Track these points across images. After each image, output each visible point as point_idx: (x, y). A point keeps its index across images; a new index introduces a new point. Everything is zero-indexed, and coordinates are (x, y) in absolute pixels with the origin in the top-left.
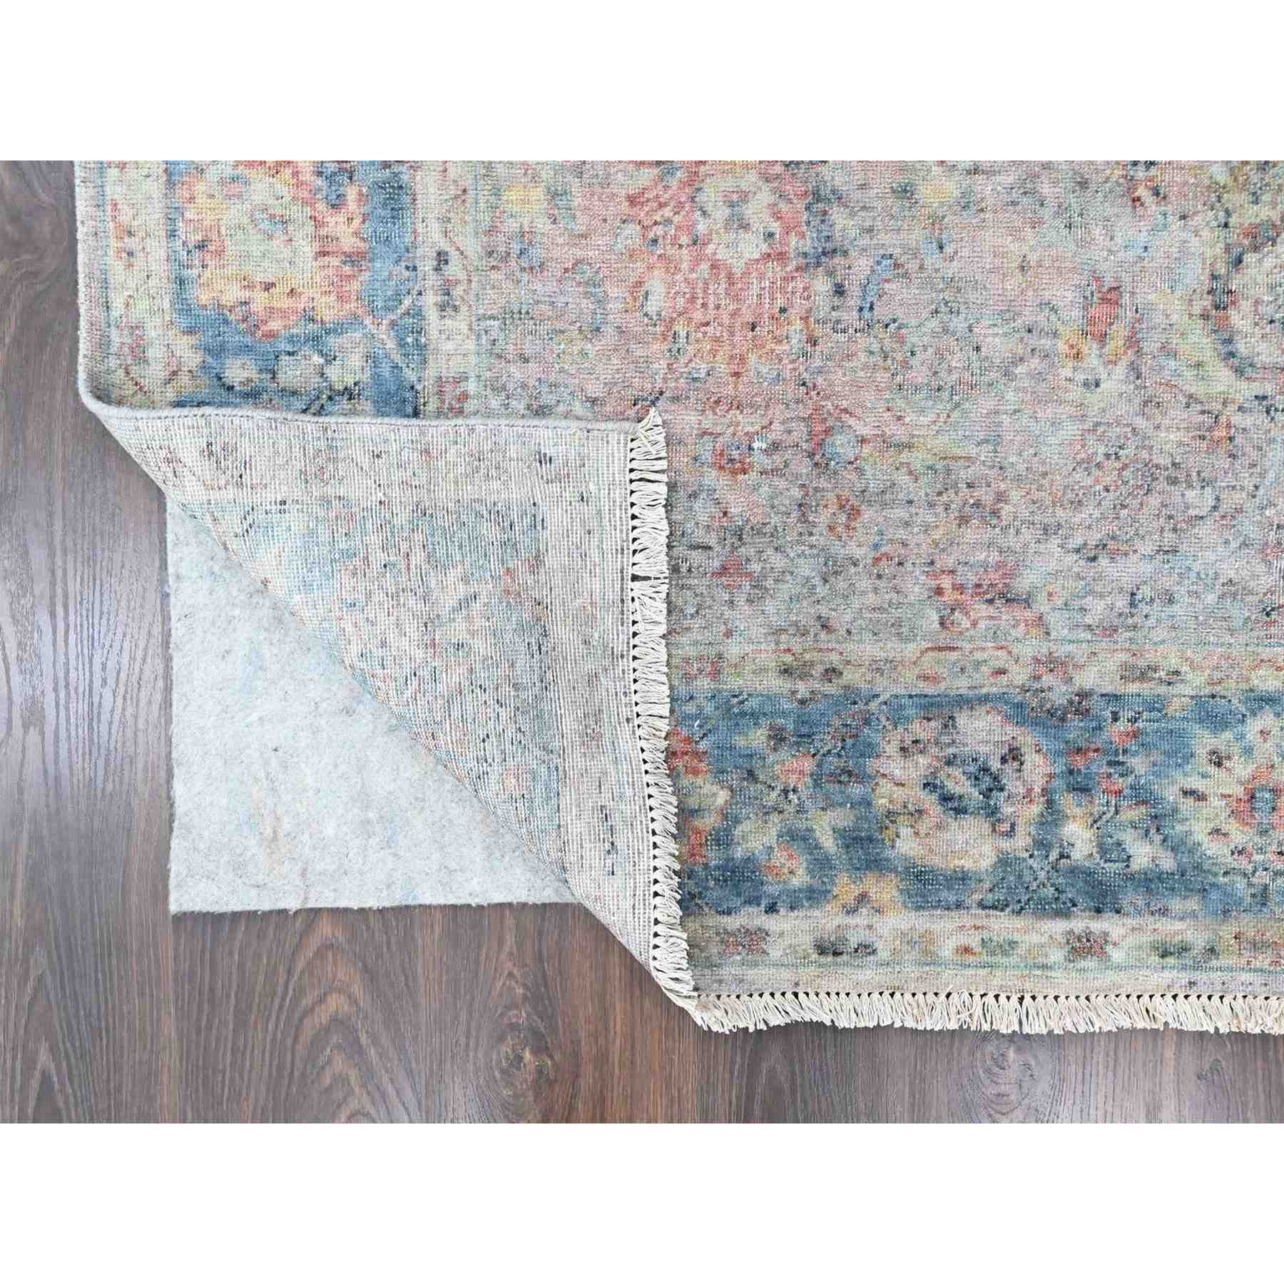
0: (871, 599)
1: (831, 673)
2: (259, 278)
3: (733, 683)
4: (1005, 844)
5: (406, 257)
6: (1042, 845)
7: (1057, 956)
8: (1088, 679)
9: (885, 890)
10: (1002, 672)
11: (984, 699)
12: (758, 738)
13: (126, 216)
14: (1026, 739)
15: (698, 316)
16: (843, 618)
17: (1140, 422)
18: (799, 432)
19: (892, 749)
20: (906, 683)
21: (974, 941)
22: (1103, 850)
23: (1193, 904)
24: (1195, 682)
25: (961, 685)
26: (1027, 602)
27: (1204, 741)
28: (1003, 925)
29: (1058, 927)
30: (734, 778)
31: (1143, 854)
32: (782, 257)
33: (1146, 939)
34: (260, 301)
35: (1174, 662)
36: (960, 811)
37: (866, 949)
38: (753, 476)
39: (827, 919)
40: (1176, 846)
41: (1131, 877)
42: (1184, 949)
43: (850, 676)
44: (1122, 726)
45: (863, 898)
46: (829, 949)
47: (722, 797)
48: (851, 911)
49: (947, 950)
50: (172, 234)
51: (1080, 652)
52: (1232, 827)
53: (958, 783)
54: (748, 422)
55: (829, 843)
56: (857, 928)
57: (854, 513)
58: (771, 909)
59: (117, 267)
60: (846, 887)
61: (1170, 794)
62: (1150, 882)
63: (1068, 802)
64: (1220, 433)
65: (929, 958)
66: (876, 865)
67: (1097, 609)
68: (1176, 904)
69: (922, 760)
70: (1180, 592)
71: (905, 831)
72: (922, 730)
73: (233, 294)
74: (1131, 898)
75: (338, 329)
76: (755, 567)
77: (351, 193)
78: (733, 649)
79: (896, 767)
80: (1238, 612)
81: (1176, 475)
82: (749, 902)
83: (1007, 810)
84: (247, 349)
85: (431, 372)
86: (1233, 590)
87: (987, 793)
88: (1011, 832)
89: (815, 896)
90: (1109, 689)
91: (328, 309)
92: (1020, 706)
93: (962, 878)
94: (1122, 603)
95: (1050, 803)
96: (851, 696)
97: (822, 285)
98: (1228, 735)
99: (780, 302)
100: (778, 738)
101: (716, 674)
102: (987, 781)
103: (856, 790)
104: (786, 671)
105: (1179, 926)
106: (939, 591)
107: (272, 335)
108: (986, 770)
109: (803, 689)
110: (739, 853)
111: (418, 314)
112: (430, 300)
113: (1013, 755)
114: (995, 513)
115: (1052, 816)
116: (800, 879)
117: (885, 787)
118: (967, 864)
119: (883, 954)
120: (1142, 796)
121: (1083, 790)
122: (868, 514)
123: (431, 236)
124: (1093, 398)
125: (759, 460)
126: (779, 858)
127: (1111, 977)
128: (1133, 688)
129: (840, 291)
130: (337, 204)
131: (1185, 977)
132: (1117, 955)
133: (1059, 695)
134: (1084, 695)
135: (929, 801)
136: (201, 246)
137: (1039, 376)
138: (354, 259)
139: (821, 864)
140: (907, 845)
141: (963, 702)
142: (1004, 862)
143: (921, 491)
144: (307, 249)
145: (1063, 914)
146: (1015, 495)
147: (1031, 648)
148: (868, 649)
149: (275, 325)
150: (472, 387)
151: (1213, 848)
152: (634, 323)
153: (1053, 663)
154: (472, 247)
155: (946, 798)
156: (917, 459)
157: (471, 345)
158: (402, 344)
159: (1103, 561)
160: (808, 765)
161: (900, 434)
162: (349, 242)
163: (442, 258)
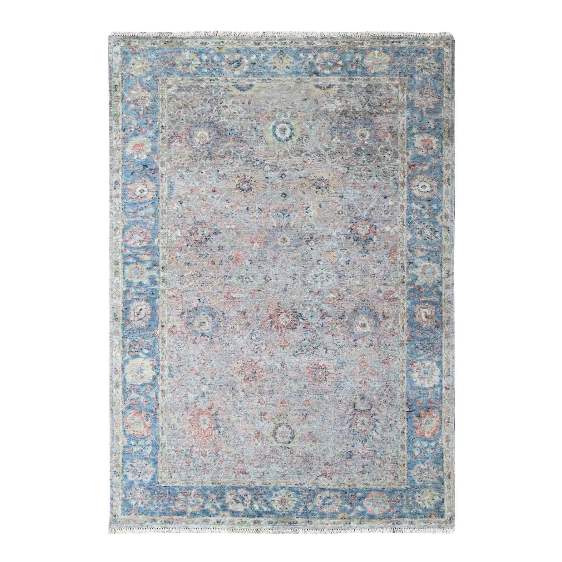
0: (225, 473)
1: (219, 484)
2: (136, 430)
3: (204, 485)
4: (245, 507)
5: (157, 428)
6: (251, 508)
7: (252, 524)
8: (257, 484)
9: (227, 514)
10: (244, 483)
11: (242, 487)
12: (208, 492)
14: (248, 493)
15: (199, 435)
16: (221, 476)
17: (264, 450)
18: (214, 451)
19: (228, 494)
20: (230, 485)
21: (240, 521)
22: (260, 508)
23: (274, 516)
24: (273, 485)
25: (239, 485)
26: (248, 474)
27: (274, 493)
28: (245, 519)
29: (252, 519)
30: (205, 498)
31: (265, 509)
32: (211, 428)
33: (266, 521)
34: (136, 433)
35: (270, 482)
36: (239, 503)
37: (224, 522)
38: (207, 457)
39: (218, 518)
40: (271, 508)
41: (264, 512)
42: (272, 522)
43: (222, 484)
44: (262, 491)
45: (224, 515)
46: (218, 522)
47: (203, 500)
48: (222, 517)
49: (236, 523)
50: (123, 424)
51: (256, 481)
52: (278, 505)
53: (238, 499)
54: (207, 450)
55: (219, 507)
56: (223, 519)
57: (222, 462)
58: (210, 516)
60: (221, 513)
61: (270, 500)
62: (267, 513)
63: (254, 502)
64: (276, 451)
65: (233, 524)
66: (226, 510)
67: (258, 475)
68: (271, 516)
69: (233, 496)
70: (270, 473)
71: (230, 506)
72: (233, 491)
73: (132, 432)
74: (264, 515)
75: (147, 437)
76: (208, 469)
77: (149, 419)
78: (204, 480)
79: (229, 497)
80: (279, 475)
81: (269, 457)
82: (207, 515)
83: (245, 503)
84: (134, 440)
85: (161, 443)
86: (278, 472)
87: (242, 500)
88: (246, 506)
89: (217, 514)
90: (260, 486)
91: (146, 434)
92: (247, 488)
93: (239, 512)
94: (262, 474)
95: (252, 502)
96: (222, 487)
97: (217, 432)
98: (278, 492)
99: (211, 433)
100: (211, 492)
101: (202, 483)
102: (242, 499)
103: (223, 500)
104: (213, 483)
105: (271, 519)
106: (235, 472)
107: (138, 438)
108: (242, 497)
109: (215, 486)
110: (205, 509)
111: (158, 435)
112: (161, 433)
113: (246, 495)
114: (243, 462)
115: (252, 503)
116: (215, 512)
117: (227, 499)
118: (240, 510)
119: (226, 523)
120: (265, 501)
121: (256, 500)
122: (224, 462)
123: (161, 425)
124: (257, 447)
125: (208, 454)
126: (211, 509)
127: (261, 526)
128: (264, 486)
129: (219, 432)
130: (147, 420)
131: (272, 527)
132: (262, 523)
133: (253, 486)
134: (256, 487)
135: (234, 501)
136: (128, 426)
137: (249, 443)
138: (149, 428)
139: (218, 510)
140: (230, 507)
141: (240, 488)
142: (245, 510)
143: (232, 459)
144: (143, 426)
145: (254, 517)
146: (246, 459)
147: (249, 480)
148: (225, 480)
149: (138, 436)
150: (166, 445)
151: (276, 508)
152: (190, 437)
153: (252, 482)
154: (167, 426)
155: (236, 501)
156: (231, 454)
157: (166, 439)
158: (156, 439)
159: (259, 469)
160: (216, 496)
161: (228, 451)
162: (149, 426)
163: (162, 428)
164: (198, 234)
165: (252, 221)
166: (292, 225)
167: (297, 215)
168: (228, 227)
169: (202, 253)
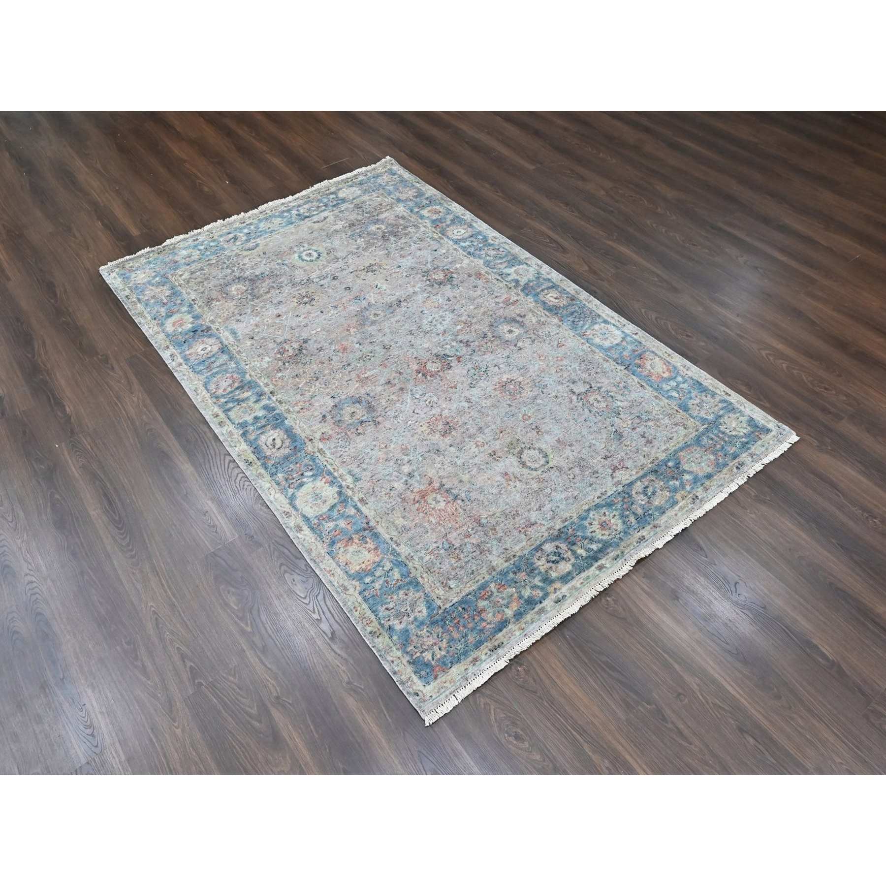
0: (510, 540)
1: (514, 556)
2: (361, 562)
3: (498, 570)
4: (570, 562)
5: (385, 542)
6: (577, 558)
7: (597, 572)
8: (558, 527)
9: (557, 585)
10: (543, 536)
11: (544, 542)
12: (511, 575)
13: (328, 569)
14: (557, 543)
15: (443, 519)
16: (508, 546)
17: (528, 487)
18: (475, 524)
19: (536, 561)
20: (529, 549)
21: (582, 581)
22: (587, 551)
23: (611, 549)
24: (575, 516)
25: (538, 543)
26: (536, 523)
27: (586, 523)
28: (583, 575)
29: (593, 568)
30: (513, 585)
31: (594, 547)
32: (449, 502)
33: (610, 559)
34: (363, 566)
35: (568, 515)
36: (558, 562)
37: (564, 596)
38: (473, 535)
39: (553, 597)
40: (599, 541)
41: (596, 552)
42: (618, 556)
43: (518, 554)
44: (570, 530)
45: (555, 589)
46: (557, 601)
47: (514, 590)
48: (555, 593)
49: (578, 585)
50: (339, 566)
51: (552, 524)
52: (604, 532)
53: (554, 558)
54: (465, 528)
55: (540, 584)
56: (559, 594)
57: (495, 529)
58: (541, 602)
59: (332, 578)
60: (550, 589)
61: (589, 534)
62: (600, 551)
63: (574, 548)
64: (541, 480)
65: (576, 589)
66: (552, 582)
67: (549, 516)
68: (609, 551)
69: (543, 559)
70: (559, 505)
71: (551, 572)
72: (539, 554)
73: (358, 568)
74: (599, 556)
75: (381, 561)
76: (486, 549)
77: (368, 539)
78: (494, 564)
79: (540, 563)
80: (571, 501)
81: (541, 490)
82: (536, 604)
83: (565, 556)
84: (366, 575)
85: (403, 557)
86: (567, 499)
87: (559, 556)
88: (570, 560)
89: (546, 595)
90: (562, 526)
91: (377, 559)
92: (551, 539)
93: (569, 573)
94: (551, 513)
95: (571, 550)
96: (521, 557)
97: (459, 502)
98: (588, 519)
99: (454, 508)
100: (515, 573)
101: (495, 570)
102: (557, 555)
103: (536, 572)
104: (506, 561)
105: (612, 554)
106: (520, 531)
107: (370, 570)
108: (555, 553)
109: (512, 562)
110: (526, 598)
111: (394, 549)
112: (394, 546)
113: (557, 547)
114: (518, 514)
115: (574, 553)
116: (541, 594)
117: (541, 568)
118: (568, 570)
119: (568, 595)
120: (585, 538)
121: (574, 544)
122: (497, 528)
123: (387, 537)
124: (517, 488)
125: (471, 532)
126: (534, 593)
127: (610, 570)
128: (566, 523)
129: (463, 500)
130: (366, 543)
132: (608, 566)
133: (556, 533)
134: (559, 530)
135: (551, 564)
136: (346, 564)
137: (506, 491)
138: (376, 549)
139: (542, 589)
140: (554, 575)
141: (541, 545)
142: (573, 565)
143: (503, 519)
144: (366, 553)
145: (592, 566)
146: (519, 509)
147: (544, 529)
148: (517, 548)
149: (369, 568)
150: (412, 554)
151: (605, 538)
152: (432, 526)
153: (549, 529)
154: (395, 533)
155: (553, 562)
156: (498, 515)
157: (407, 548)
158: (395, 556)
159: (542, 509)
160: (524, 573)
161: (491, 513)
162: (373, 547)
163: (391, 539)
164: (288, 351)
165: (333, 317)
166: (374, 303)
167: (372, 294)
168: (314, 332)
169: (305, 361)
